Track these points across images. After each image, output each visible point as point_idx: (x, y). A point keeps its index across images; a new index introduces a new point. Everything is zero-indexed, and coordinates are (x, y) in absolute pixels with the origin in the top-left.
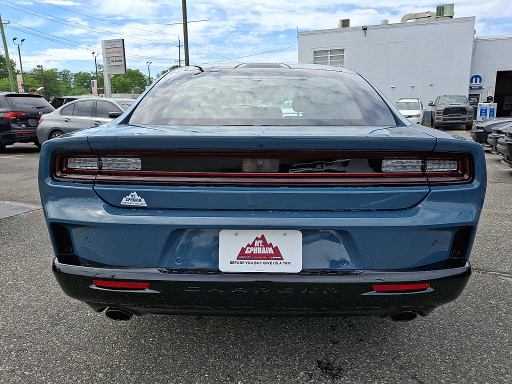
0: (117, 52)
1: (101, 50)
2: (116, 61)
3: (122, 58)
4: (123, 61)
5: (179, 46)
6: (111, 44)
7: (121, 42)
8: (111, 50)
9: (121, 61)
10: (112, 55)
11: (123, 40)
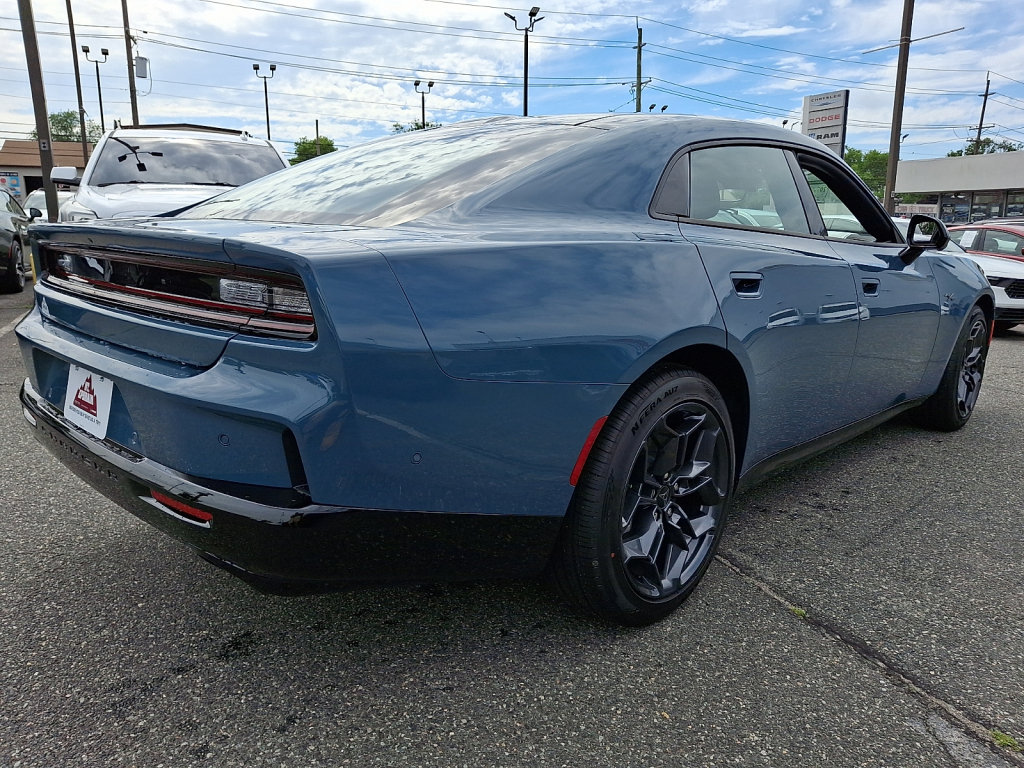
0: (830, 118)
1: (801, 115)
2: (827, 136)
3: (839, 130)
4: (840, 135)
5: (986, 96)
6: (823, 102)
7: (843, 95)
8: (820, 115)
9: (837, 135)
10: (820, 124)
11: (848, 92)
